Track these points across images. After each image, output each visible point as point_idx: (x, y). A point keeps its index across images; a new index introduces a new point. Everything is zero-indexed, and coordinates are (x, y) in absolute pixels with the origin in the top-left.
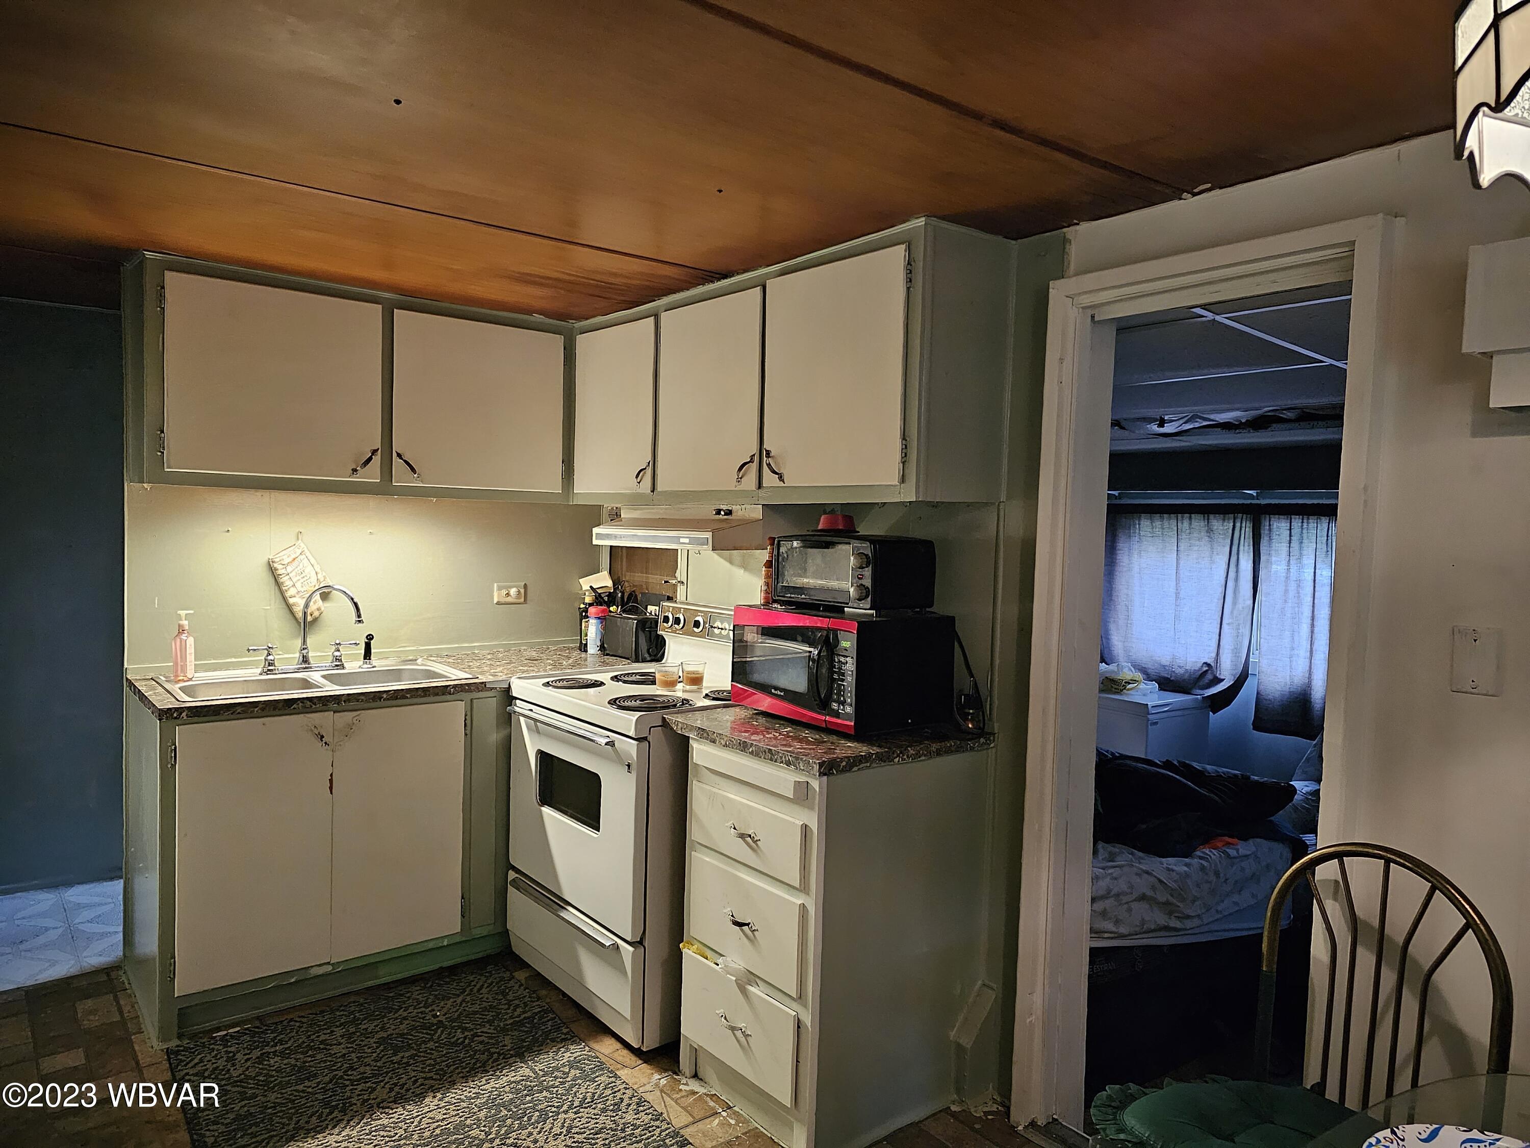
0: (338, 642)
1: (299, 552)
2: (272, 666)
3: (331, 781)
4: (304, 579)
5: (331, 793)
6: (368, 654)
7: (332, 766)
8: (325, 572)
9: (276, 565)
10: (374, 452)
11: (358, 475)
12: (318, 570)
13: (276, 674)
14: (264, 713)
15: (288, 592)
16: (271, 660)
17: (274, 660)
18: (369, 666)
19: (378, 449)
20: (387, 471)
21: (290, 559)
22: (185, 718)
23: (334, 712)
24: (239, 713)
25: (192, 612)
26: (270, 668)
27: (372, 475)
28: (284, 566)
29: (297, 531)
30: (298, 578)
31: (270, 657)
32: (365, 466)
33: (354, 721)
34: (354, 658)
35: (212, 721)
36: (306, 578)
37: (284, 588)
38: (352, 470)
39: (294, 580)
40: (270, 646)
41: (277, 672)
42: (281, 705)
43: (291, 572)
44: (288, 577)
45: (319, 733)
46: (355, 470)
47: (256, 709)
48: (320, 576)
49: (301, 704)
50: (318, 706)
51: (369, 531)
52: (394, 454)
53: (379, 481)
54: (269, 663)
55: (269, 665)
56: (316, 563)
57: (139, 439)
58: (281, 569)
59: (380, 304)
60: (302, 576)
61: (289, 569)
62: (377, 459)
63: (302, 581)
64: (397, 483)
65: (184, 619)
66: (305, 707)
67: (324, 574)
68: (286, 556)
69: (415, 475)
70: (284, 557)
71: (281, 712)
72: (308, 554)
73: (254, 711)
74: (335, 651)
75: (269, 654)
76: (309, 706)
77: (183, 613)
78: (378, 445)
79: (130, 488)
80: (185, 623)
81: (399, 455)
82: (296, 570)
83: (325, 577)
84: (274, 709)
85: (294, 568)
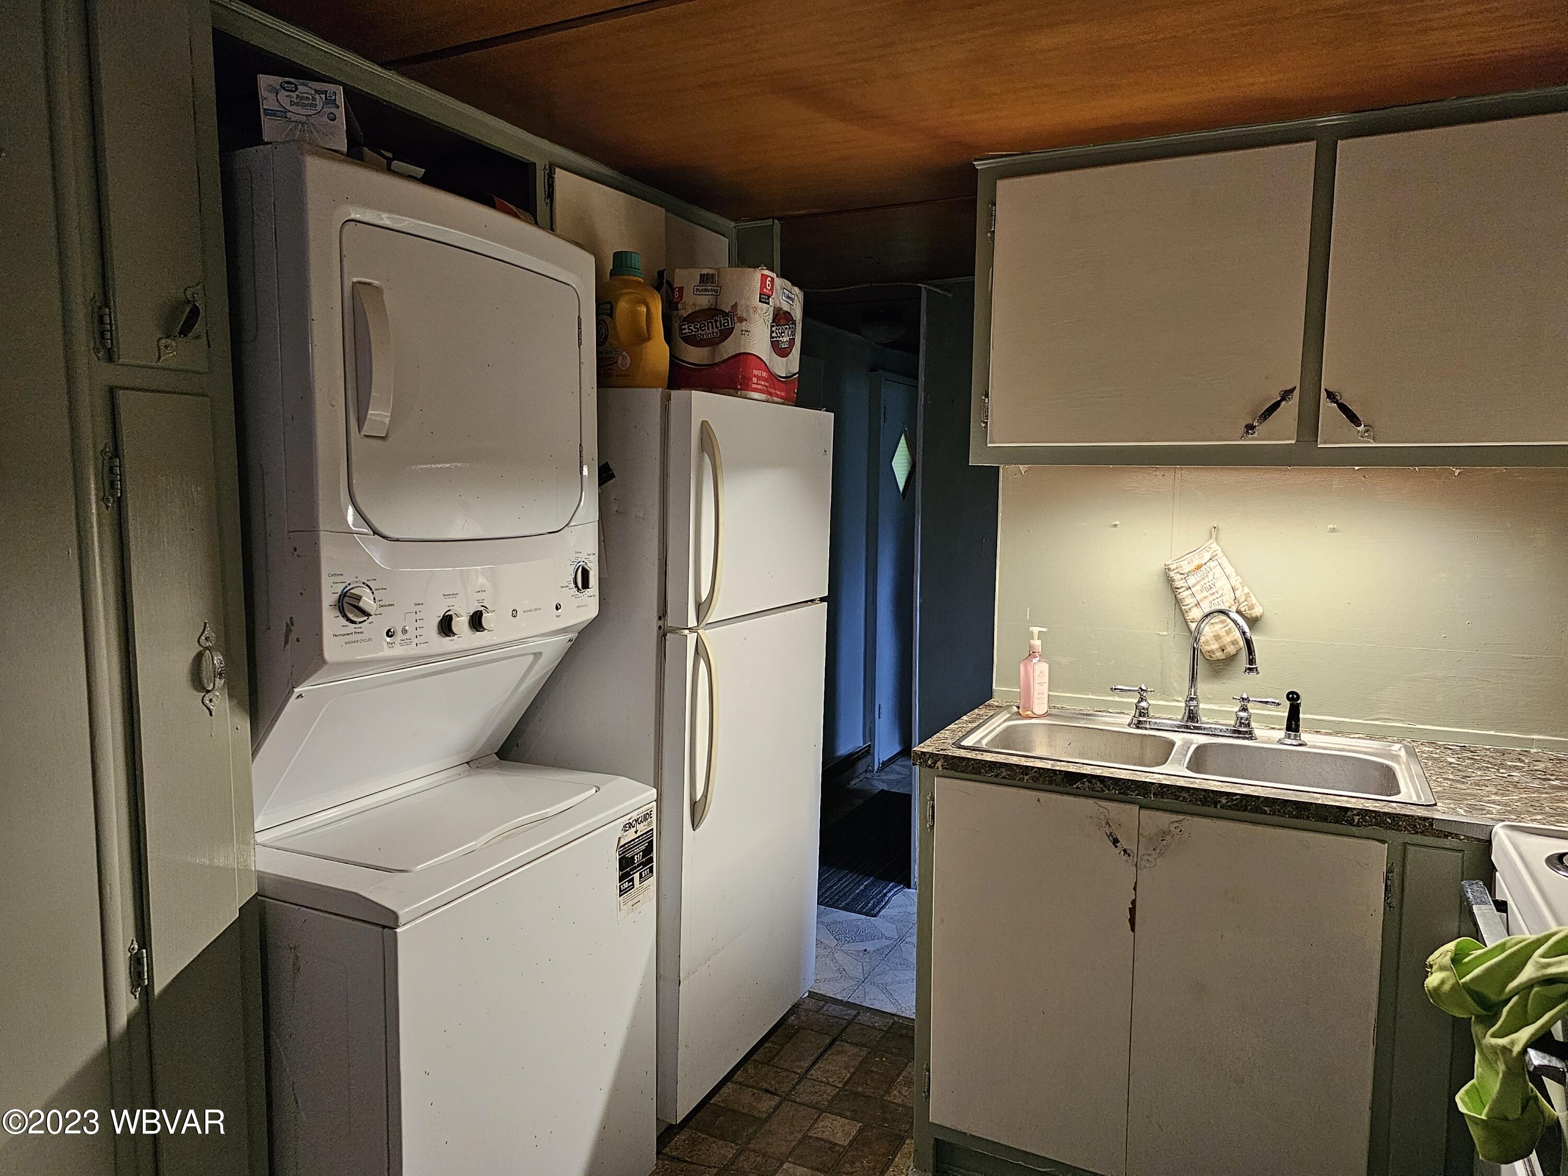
0: (1245, 696)
1: (1207, 556)
2: (1144, 716)
3: (1132, 911)
4: (1214, 597)
5: (1133, 929)
6: (1293, 723)
7: (1135, 889)
8: (1249, 588)
9: (1172, 574)
10: (1286, 395)
11: (1255, 435)
12: (1237, 585)
13: (1146, 729)
14: (1036, 785)
15: (1190, 614)
16: (1144, 708)
17: (1147, 709)
18: (1295, 742)
19: (1295, 388)
20: (1308, 424)
21: (1192, 567)
22: (940, 768)
23: (1141, 807)
24: (1004, 777)
25: (1044, 630)
26: (1141, 719)
27: (1278, 433)
28: (1183, 576)
29: (1212, 525)
30: (1205, 594)
31: (1144, 704)
32: (1265, 419)
33: (1172, 829)
34: (1269, 723)
35: (972, 780)
36: (1217, 595)
37: (1183, 608)
38: (1246, 426)
39: (1199, 597)
40: (1144, 688)
41: (1148, 726)
42: (1059, 778)
43: (1194, 586)
44: (1189, 592)
45: (1111, 833)
46: (1250, 428)
47: (1026, 778)
48: (1238, 593)
49: (1087, 784)
50: (1113, 792)
51: (1331, 526)
52: (1323, 394)
53: (1293, 442)
54: (1140, 712)
55: (1140, 715)
56: (1234, 574)
58: (1179, 581)
59: (1313, 139)
60: (1211, 592)
61: (1191, 581)
62: (1290, 408)
63: (1211, 598)
64: (1325, 443)
65: (1037, 638)
66: (1093, 789)
67: (1246, 590)
68: (1186, 562)
69: (1362, 428)
70: (1182, 563)
71: (1057, 788)
72: (1224, 561)
73: (1024, 779)
74: (1240, 711)
75: (1142, 699)
76: (1099, 789)
77: (1035, 630)
78: (1294, 380)
80: (1037, 643)
81: (1331, 396)
82: (1203, 583)
83: (1247, 596)
84: (1051, 783)
85: (1198, 579)
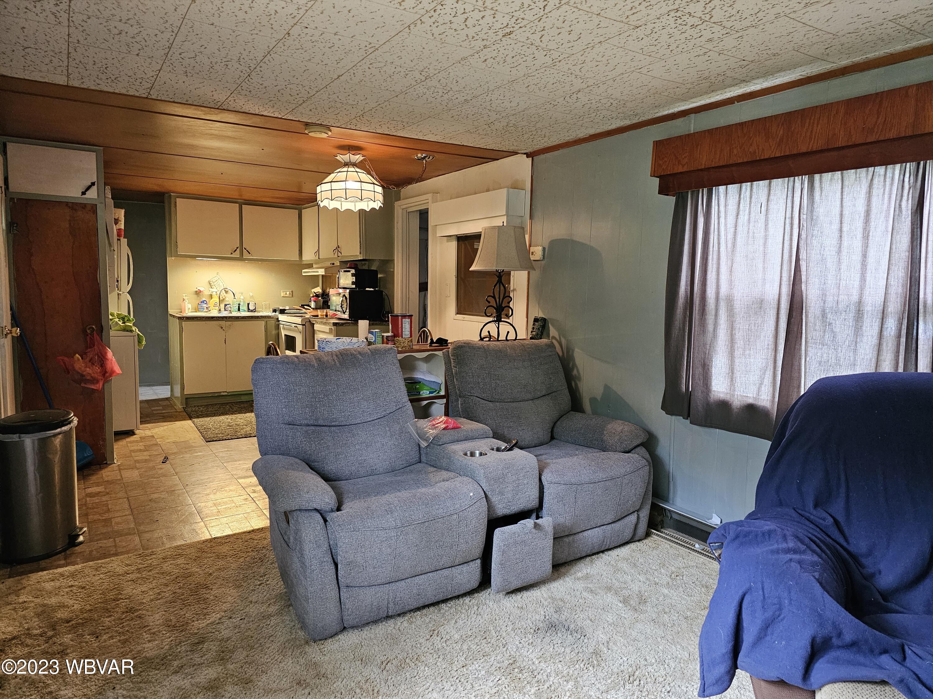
1: (217, 278)
3: (225, 341)
5: (225, 344)
7: (225, 336)
9: (211, 282)
11: (234, 255)
19: (239, 247)
20: (242, 254)
22: (186, 319)
23: (225, 321)
27: (237, 255)
29: (217, 272)
32: (235, 252)
38: (232, 253)
39: (216, 287)
42: (210, 318)
45: (221, 327)
49: (216, 318)
50: (221, 319)
51: (240, 273)
52: (244, 249)
53: (240, 256)
57: (171, 243)
58: (213, 284)
59: (238, 204)
60: (219, 286)
62: (238, 250)
64: (245, 257)
65: (184, 297)
67: (225, 285)
68: (214, 279)
69: (250, 255)
72: (221, 279)
77: (184, 294)
79: (169, 259)
85: (216, 283)
